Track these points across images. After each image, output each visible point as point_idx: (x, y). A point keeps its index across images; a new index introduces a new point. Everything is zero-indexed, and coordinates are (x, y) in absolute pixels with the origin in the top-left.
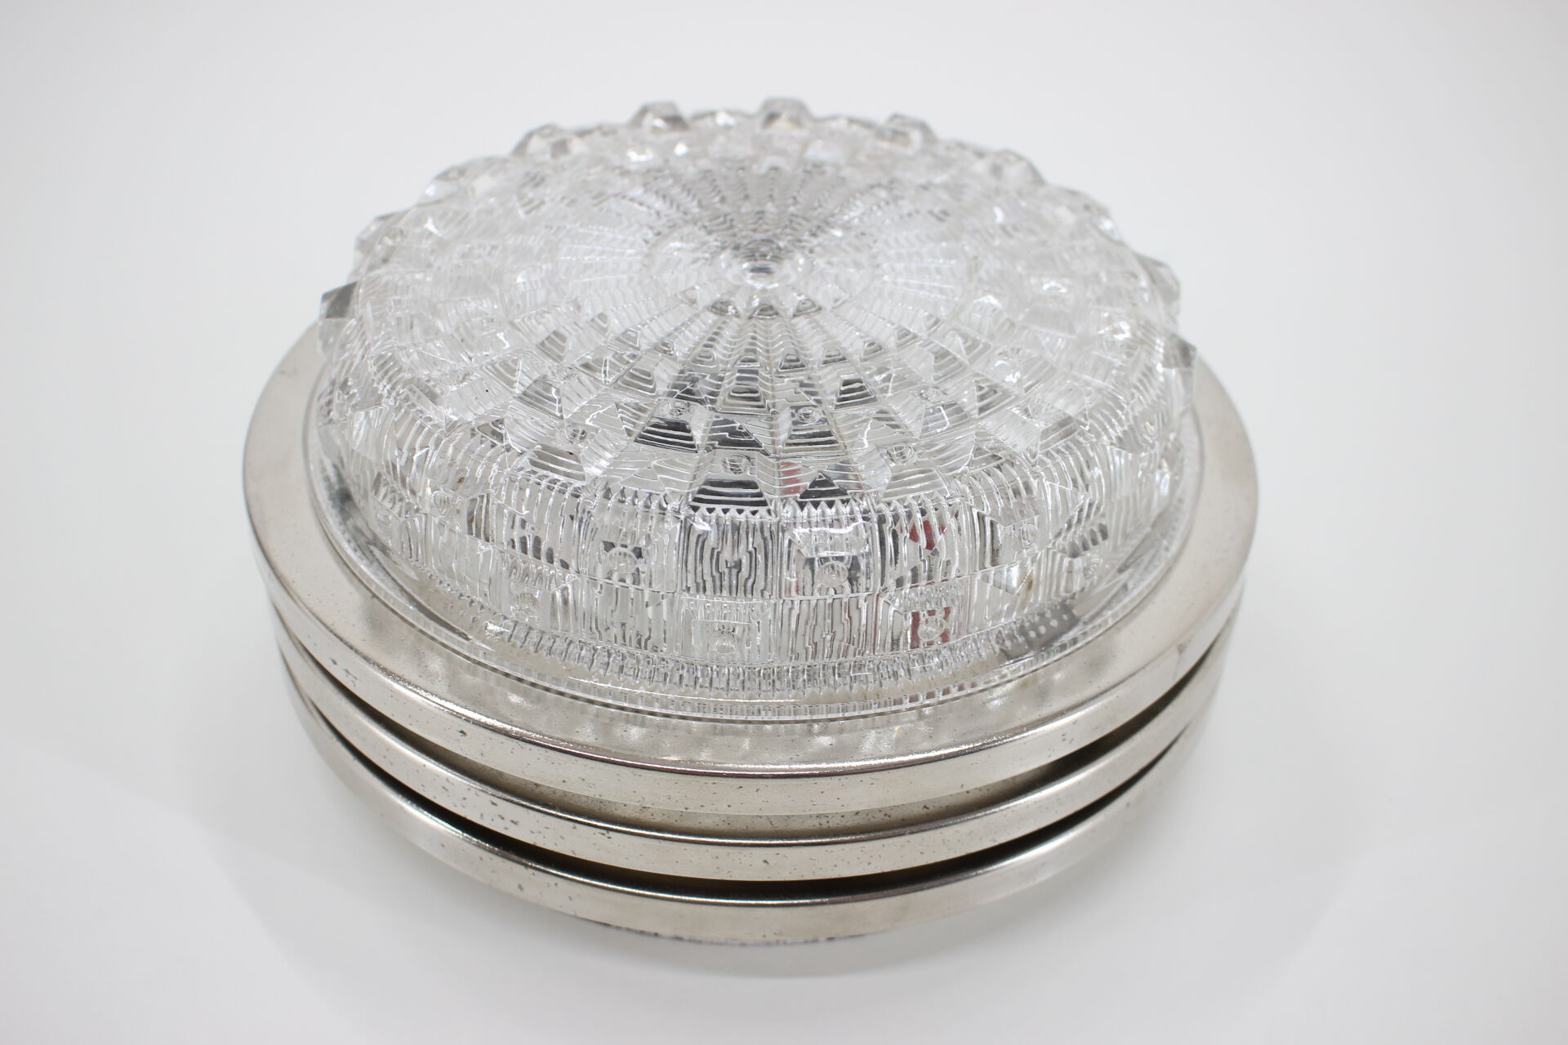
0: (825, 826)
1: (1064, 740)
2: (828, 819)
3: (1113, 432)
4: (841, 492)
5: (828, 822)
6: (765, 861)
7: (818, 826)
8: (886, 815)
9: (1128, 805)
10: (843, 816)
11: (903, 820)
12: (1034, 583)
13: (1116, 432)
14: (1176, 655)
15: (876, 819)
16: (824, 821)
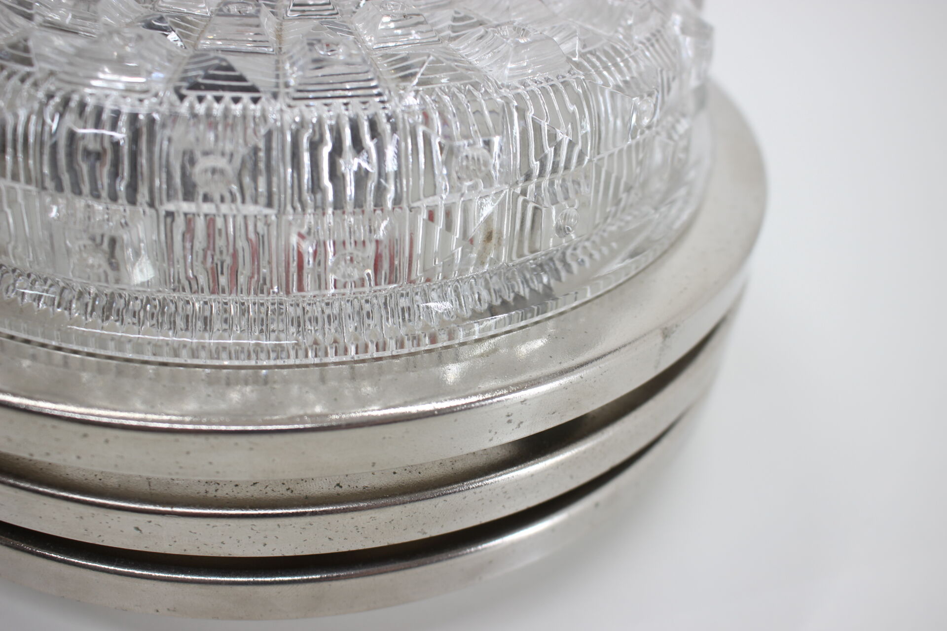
0: (212, 493)
1: (509, 422)
2: (218, 487)
3: (612, 79)
4: (253, 89)
5: (216, 490)
6: (137, 529)
7: (203, 493)
8: (288, 489)
9: (597, 505)
10: (237, 485)
11: (307, 497)
12: (495, 235)
13: (615, 79)
14: (659, 339)
15: (275, 494)
16: (211, 490)
